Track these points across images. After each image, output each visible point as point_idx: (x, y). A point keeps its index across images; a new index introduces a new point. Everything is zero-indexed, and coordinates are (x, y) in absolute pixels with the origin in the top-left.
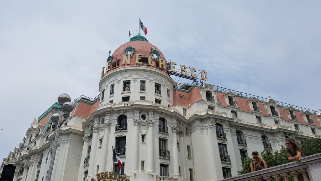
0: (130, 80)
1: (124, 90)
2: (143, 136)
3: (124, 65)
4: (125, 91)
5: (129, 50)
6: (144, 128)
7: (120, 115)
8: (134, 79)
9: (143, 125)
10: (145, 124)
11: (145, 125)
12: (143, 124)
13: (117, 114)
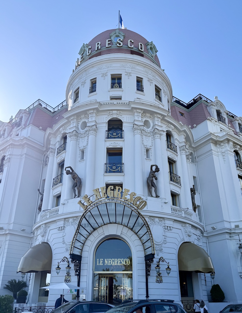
1: (112, 87)
2: (147, 151)
6: (147, 139)
7: (111, 118)
9: (146, 136)
10: (149, 135)
12: (146, 134)
13: (106, 116)
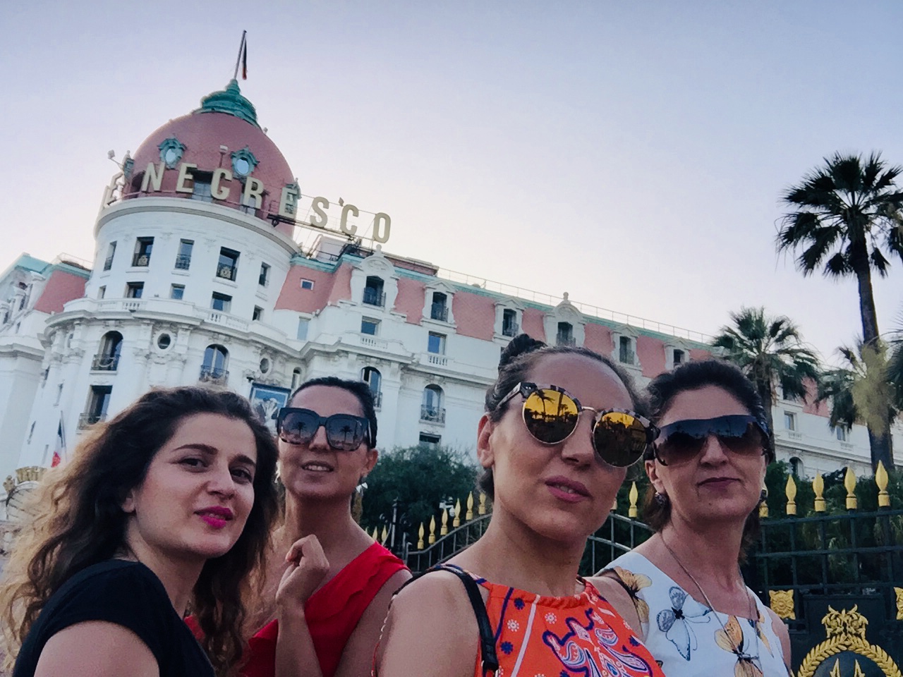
0: (153, 238)
1: (135, 264)
3: (146, 192)
4: (137, 265)
5: (171, 147)
6: (158, 370)
7: (109, 330)
8: (165, 234)
9: (157, 363)
10: (162, 361)
11: (164, 364)
12: (157, 360)
13: (100, 328)
